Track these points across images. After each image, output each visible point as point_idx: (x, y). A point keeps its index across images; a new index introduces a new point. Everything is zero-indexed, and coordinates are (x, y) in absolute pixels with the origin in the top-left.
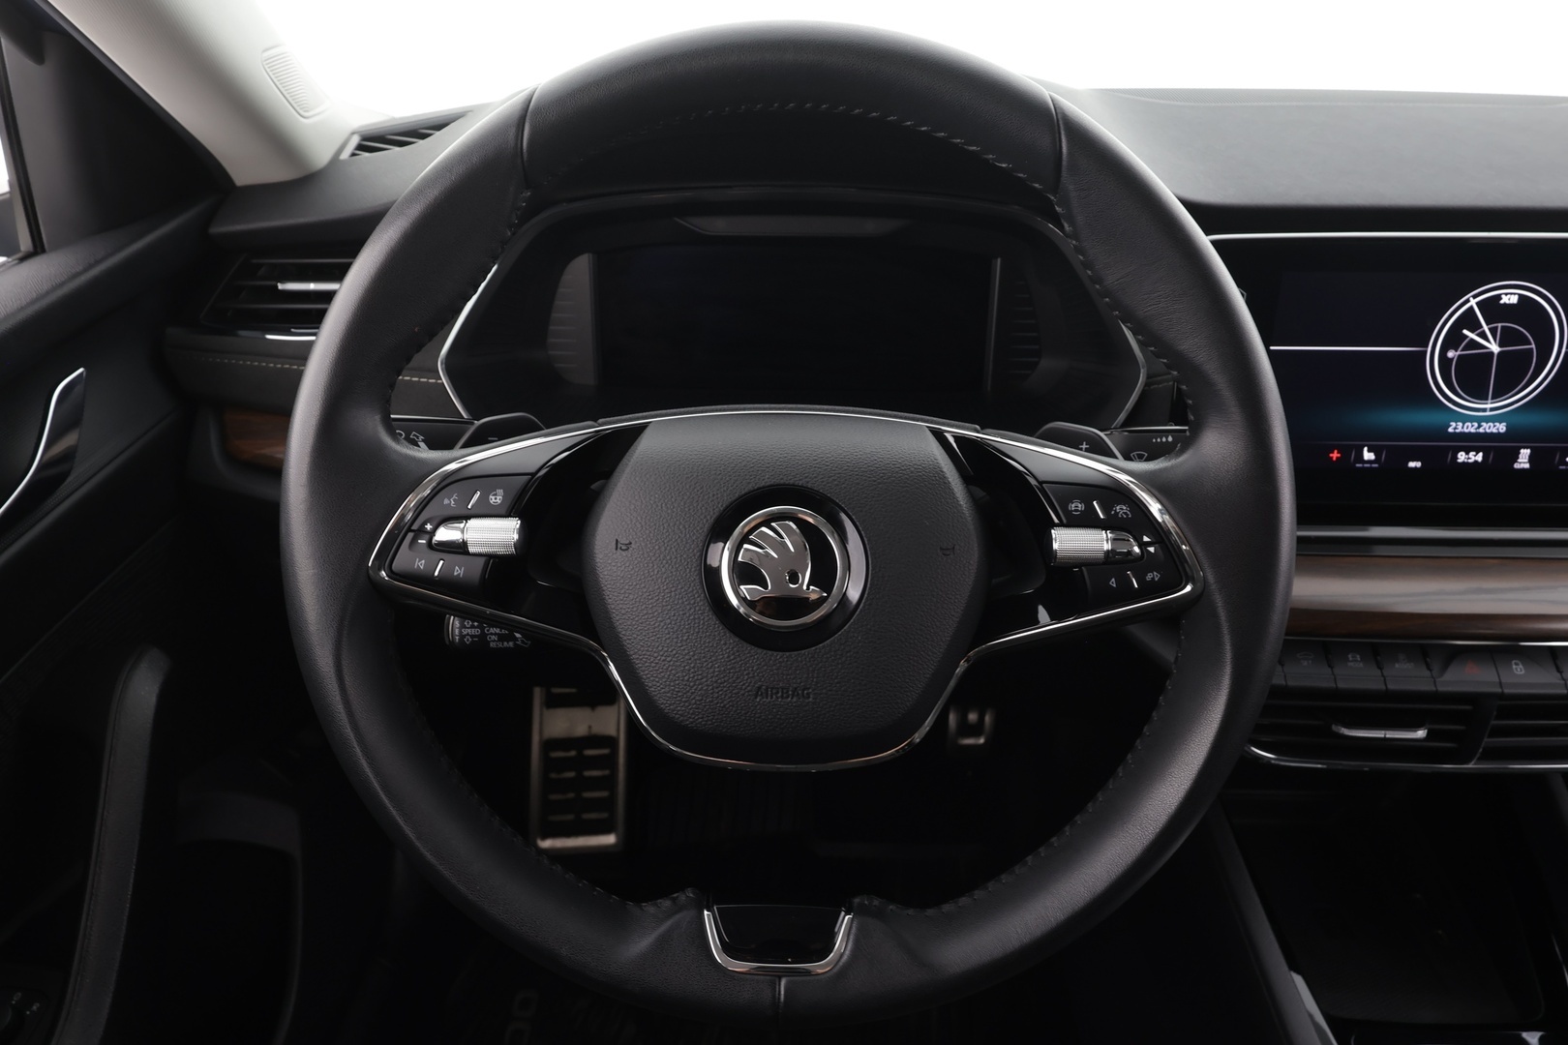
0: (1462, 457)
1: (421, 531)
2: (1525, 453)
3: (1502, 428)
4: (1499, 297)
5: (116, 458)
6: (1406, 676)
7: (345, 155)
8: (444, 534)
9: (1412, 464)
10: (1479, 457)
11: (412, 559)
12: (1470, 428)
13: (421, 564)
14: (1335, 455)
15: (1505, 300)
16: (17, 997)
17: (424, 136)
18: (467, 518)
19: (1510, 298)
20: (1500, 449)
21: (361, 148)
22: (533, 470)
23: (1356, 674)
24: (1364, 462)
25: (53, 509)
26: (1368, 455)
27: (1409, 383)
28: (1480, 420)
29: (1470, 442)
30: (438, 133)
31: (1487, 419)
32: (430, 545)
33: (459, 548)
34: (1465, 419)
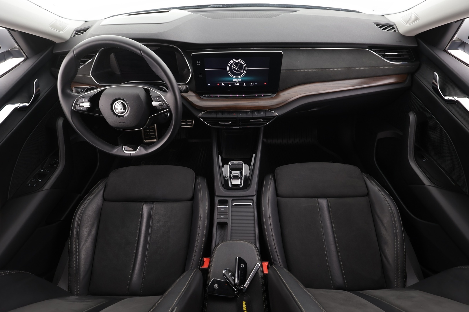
0: (236, 84)
1: (78, 105)
2: (245, 83)
3: (240, 80)
4: (235, 61)
5: (48, 90)
6: (226, 116)
7: (72, 36)
8: (81, 105)
9: (229, 85)
10: (238, 84)
11: (78, 108)
12: (236, 80)
13: (79, 109)
14: (218, 84)
15: (236, 62)
16: (55, 160)
17: (85, 31)
18: (83, 103)
19: (237, 61)
20: (241, 83)
21: (76, 34)
22: (90, 96)
23: (220, 115)
24: (222, 85)
25: (40, 99)
26: (223, 84)
27: (225, 74)
28: (237, 79)
29: (237, 82)
30: (87, 30)
31: (238, 79)
32: (80, 106)
33: (83, 106)
34: (235, 79)
